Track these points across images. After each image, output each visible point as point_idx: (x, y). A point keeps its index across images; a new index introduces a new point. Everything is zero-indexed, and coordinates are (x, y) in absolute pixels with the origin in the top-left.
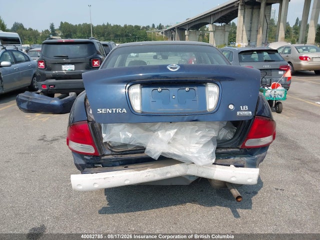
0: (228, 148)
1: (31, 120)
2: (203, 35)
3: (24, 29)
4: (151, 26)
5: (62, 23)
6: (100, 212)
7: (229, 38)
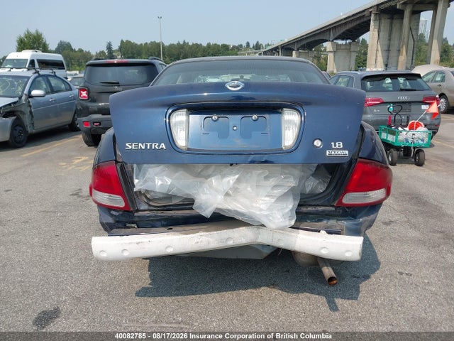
0: (318, 205)
1: (66, 168)
2: (318, 58)
3: (72, 50)
4: (244, 45)
5: (122, 41)
6: (138, 294)
7: (356, 61)
